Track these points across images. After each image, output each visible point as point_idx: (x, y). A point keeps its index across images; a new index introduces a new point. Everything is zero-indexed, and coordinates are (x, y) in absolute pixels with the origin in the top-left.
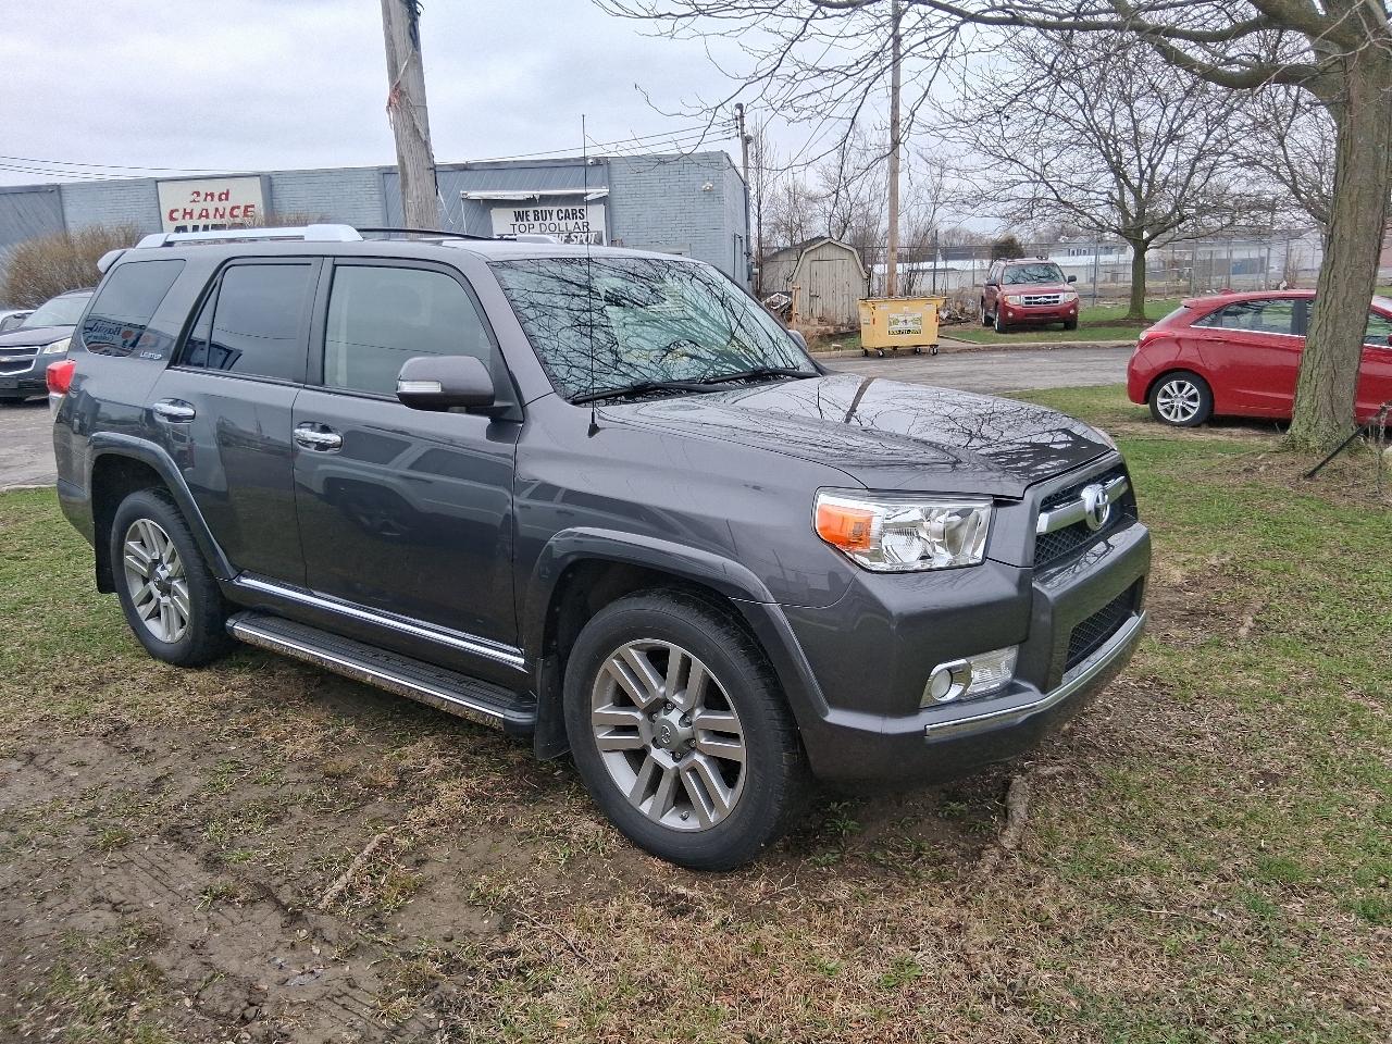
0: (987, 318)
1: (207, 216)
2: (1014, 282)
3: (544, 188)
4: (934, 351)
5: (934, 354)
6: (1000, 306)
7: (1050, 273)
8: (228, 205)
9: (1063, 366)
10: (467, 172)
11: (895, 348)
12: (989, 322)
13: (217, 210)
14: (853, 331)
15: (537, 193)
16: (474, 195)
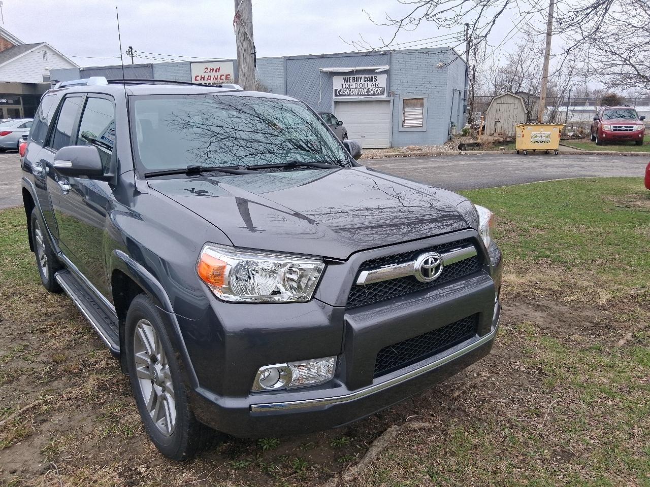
0: (593, 137)
1: (210, 79)
2: (610, 118)
3: (359, 66)
4: (556, 153)
5: (556, 154)
6: (600, 131)
7: (631, 114)
8: (219, 74)
9: (626, 165)
10: (323, 59)
11: (534, 150)
12: (594, 139)
13: (215, 76)
14: (513, 141)
15: (354, 69)
16: (325, 70)
